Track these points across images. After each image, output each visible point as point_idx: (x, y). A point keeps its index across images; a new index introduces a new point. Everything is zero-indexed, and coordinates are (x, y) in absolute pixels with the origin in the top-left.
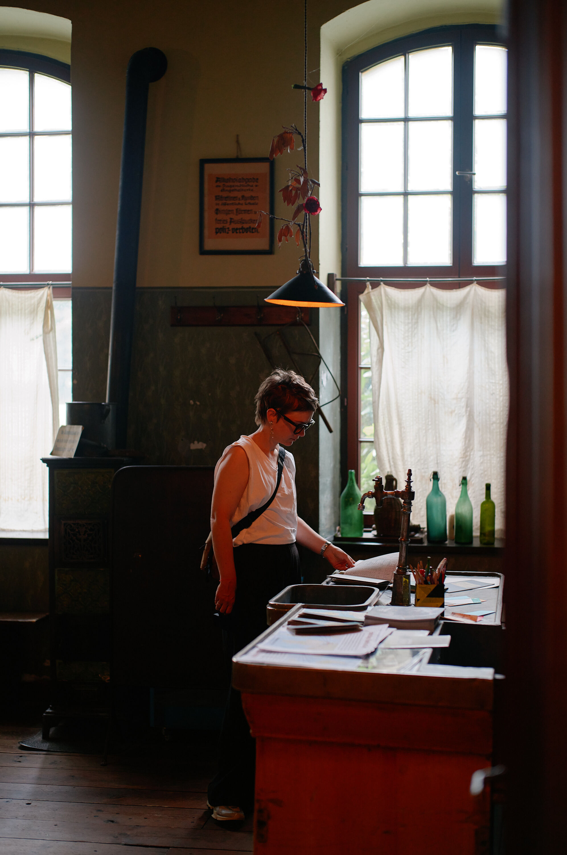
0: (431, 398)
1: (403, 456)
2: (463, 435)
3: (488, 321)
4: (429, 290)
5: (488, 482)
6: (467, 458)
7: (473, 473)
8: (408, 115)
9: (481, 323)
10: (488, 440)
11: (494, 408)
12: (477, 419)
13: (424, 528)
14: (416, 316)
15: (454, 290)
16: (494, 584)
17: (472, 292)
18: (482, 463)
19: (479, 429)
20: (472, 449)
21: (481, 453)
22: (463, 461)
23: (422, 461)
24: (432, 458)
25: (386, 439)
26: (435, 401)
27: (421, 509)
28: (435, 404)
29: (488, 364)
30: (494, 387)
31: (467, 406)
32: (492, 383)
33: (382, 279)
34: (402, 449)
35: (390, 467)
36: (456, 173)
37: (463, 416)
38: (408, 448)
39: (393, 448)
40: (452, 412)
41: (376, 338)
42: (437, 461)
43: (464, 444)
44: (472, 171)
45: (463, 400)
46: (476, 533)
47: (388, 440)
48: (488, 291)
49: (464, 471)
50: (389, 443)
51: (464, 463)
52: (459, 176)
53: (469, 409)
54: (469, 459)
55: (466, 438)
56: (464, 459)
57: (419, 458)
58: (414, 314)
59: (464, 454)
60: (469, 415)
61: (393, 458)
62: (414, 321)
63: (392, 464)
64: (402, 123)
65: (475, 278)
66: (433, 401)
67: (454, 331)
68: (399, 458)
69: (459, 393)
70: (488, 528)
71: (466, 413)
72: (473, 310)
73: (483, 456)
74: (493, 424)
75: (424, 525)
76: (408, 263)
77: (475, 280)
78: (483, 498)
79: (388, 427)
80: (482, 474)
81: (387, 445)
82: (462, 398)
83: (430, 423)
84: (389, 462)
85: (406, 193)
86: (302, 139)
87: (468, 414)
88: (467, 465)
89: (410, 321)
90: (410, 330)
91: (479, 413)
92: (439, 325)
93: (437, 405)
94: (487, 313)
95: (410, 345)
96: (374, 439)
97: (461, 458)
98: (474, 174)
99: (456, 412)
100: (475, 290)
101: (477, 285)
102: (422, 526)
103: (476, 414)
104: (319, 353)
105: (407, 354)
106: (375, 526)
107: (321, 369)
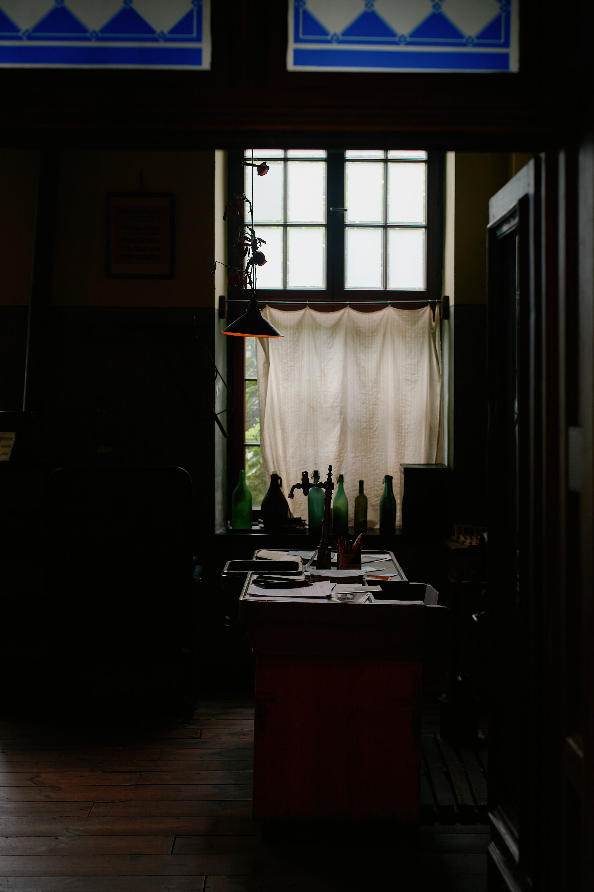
0: (310, 406)
1: (285, 457)
2: (337, 439)
3: (360, 340)
4: (308, 312)
5: (361, 479)
6: (341, 459)
7: (346, 472)
8: (287, 156)
9: (354, 341)
10: (360, 443)
11: (365, 416)
12: (350, 425)
13: (305, 521)
14: (297, 334)
15: (330, 313)
16: (386, 558)
17: (346, 314)
18: (354, 463)
19: (352, 434)
20: (346, 451)
21: (353, 455)
22: (338, 462)
23: (302, 462)
24: (311, 459)
25: (270, 443)
26: (313, 409)
27: (301, 504)
28: (314, 411)
29: (360, 377)
30: (364, 397)
31: (341, 414)
32: (363, 393)
33: (267, 301)
34: (285, 452)
35: (274, 467)
36: (330, 208)
37: (338, 422)
38: (290, 451)
39: (277, 450)
40: (328, 419)
41: (263, 353)
42: (315, 461)
43: (338, 446)
44: (343, 208)
46: (351, 524)
47: (273, 444)
48: (360, 313)
49: (338, 470)
50: (273, 446)
51: (338, 463)
52: (332, 211)
53: (343, 416)
54: (343, 460)
55: (340, 441)
56: (338, 460)
57: (299, 459)
58: (296, 333)
59: (338, 455)
60: (343, 422)
61: (277, 459)
62: (295, 339)
63: (276, 464)
64: (282, 162)
65: (348, 302)
66: (312, 410)
67: (330, 348)
68: (281, 459)
69: (334, 402)
70: (361, 520)
71: (340, 420)
72: (346, 330)
73: (355, 457)
74: (363, 429)
75: (305, 517)
76: (287, 287)
77: (349, 304)
78: (357, 493)
79: (273, 433)
80: (354, 472)
81: (271, 448)
82: (337, 407)
83: (309, 429)
84: (273, 463)
85: (285, 224)
86: (250, 205)
87: (341, 421)
88: (341, 465)
89: (292, 339)
90: (292, 346)
91: (352, 420)
92: (317, 342)
93: (315, 413)
94: (358, 333)
95: (292, 360)
96: (261, 443)
97: (336, 459)
98: (346, 210)
99: (331, 419)
100: (348, 313)
101: (350, 308)
102: (303, 519)
103: (349, 421)
104: (215, 367)
105: (289, 368)
106: (262, 520)
107: (216, 381)
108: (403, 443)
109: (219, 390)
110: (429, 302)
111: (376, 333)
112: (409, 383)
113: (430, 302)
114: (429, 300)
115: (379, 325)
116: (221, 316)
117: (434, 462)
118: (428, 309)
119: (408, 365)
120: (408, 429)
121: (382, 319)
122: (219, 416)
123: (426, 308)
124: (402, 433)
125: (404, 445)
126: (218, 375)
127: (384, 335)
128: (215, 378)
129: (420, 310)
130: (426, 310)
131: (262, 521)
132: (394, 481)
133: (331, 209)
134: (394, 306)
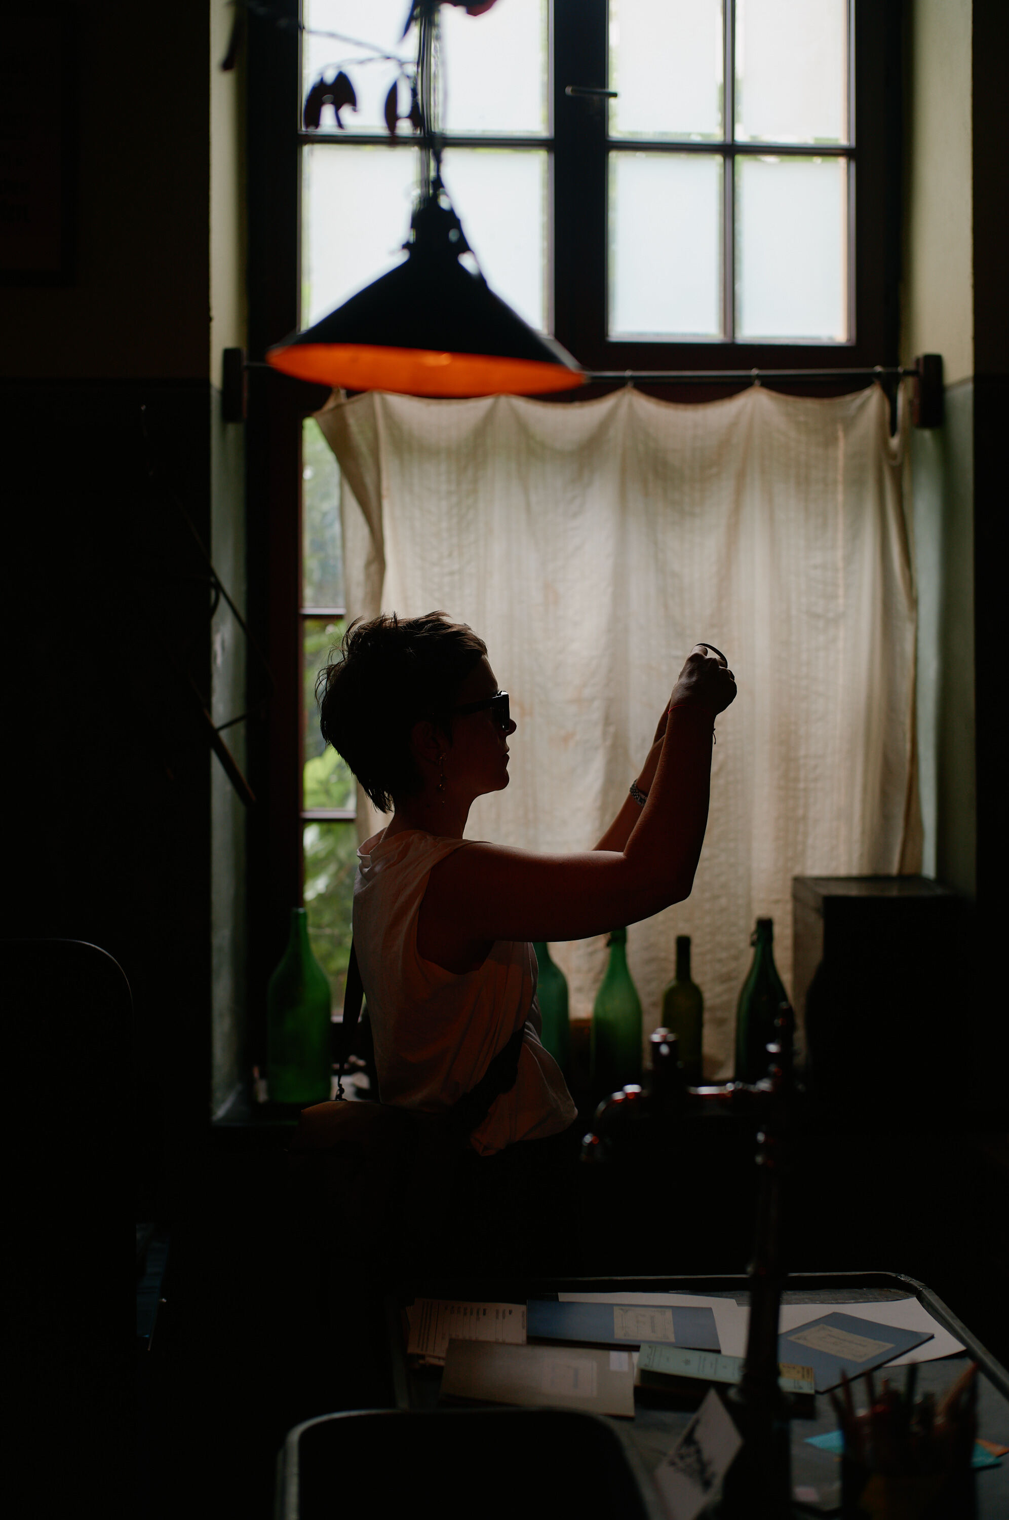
3: (664, 491)
4: (505, 406)
9: (645, 495)
14: (469, 472)
15: (577, 404)
17: (623, 411)
31: (607, 721)
36: (564, 88)
37: (597, 749)
40: (566, 739)
41: (364, 530)
44: (605, 87)
45: (597, 704)
48: (666, 409)
52: (572, 98)
53: (612, 729)
55: (603, 808)
58: (466, 467)
60: (614, 746)
62: (464, 487)
65: (628, 373)
67: (571, 516)
72: (623, 459)
77: (628, 378)
85: (425, 138)
87: (609, 742)
89: (454, 487)
90: (455, 511)
92: (532, 499)
94: (660, 469)
95: (456, 553)
98: (615, 95)
99: (577, 737)
100: (631, 406)
101: (635, 392)
104: (211, 572)
105: (447, 579)
106: (360, 1057)
107: (215, 620)
108: (800, 812)
109: (223, 648)
110: (878, 375)
111: (714, 470)
112: (821, 624)
113: (880, 373)
114: (878, 369)
115: (725, 444)
116: (228, 416)
117: (894, 869)
118: (873, 397)
119: (815, 567)
120: (815, 767)
121: (734, 425)
122: (224, 735)
123: (867, 392)
124: (796, 780)
125: (804, 818)
126: (223, 601)
127: (741, 476)
128: (211, 610)
129: (848, 398)
130: (869, 398)
131: (361, 1063)
132: (777, 930)
133: (568, 90)
134: (770, 384)
